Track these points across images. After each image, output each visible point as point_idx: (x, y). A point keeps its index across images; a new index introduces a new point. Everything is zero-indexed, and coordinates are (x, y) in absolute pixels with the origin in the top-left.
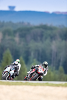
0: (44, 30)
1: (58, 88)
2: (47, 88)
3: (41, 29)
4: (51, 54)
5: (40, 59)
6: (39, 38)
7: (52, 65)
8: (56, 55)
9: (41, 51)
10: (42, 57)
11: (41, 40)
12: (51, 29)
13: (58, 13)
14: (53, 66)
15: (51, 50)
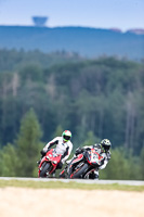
0: (108, 69)
1: (138, 194)
2: (116, 194)
3: (103, 66)
4: (124, 121)
5: (100, 131)
6: (98, 87)
7: (126, 145)
8: (135, 125)
9: (102, 114)
10: (104, 127)
11: (103, 90)
12: (124, 66)
13: (138, 33)
14: (129, 147)
15: (125, 113)
